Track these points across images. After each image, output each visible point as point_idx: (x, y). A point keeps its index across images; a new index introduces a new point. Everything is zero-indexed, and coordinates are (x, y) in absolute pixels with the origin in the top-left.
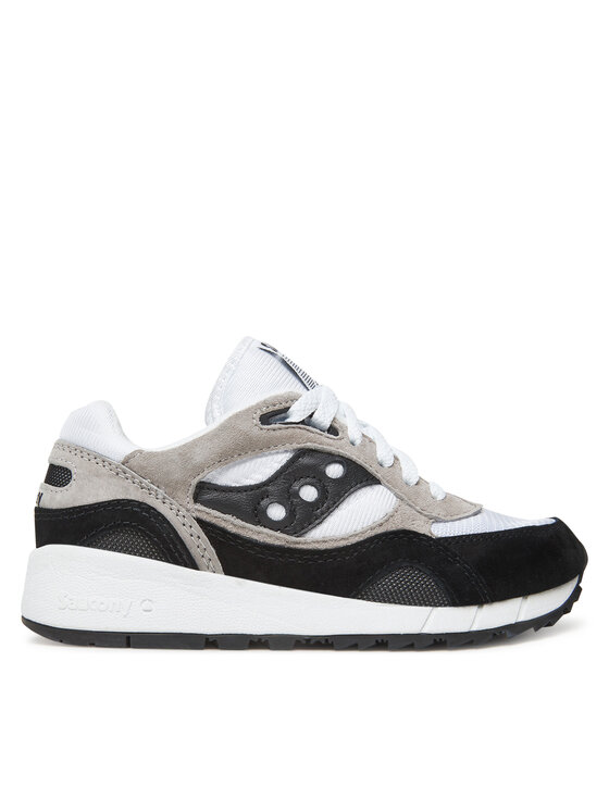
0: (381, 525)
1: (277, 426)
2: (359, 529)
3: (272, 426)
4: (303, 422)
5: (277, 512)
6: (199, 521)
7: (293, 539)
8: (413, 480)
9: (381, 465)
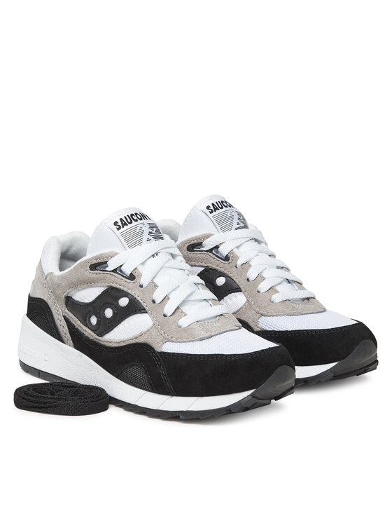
0: (136, 338)
1: (99, 271)
2: (126, 339)
3: (96, 271)
4: (112, 271)
5: (94, 320)
6: (65, 317)
7: (97, 337)
8: (169, 314)
9: (154, 302)
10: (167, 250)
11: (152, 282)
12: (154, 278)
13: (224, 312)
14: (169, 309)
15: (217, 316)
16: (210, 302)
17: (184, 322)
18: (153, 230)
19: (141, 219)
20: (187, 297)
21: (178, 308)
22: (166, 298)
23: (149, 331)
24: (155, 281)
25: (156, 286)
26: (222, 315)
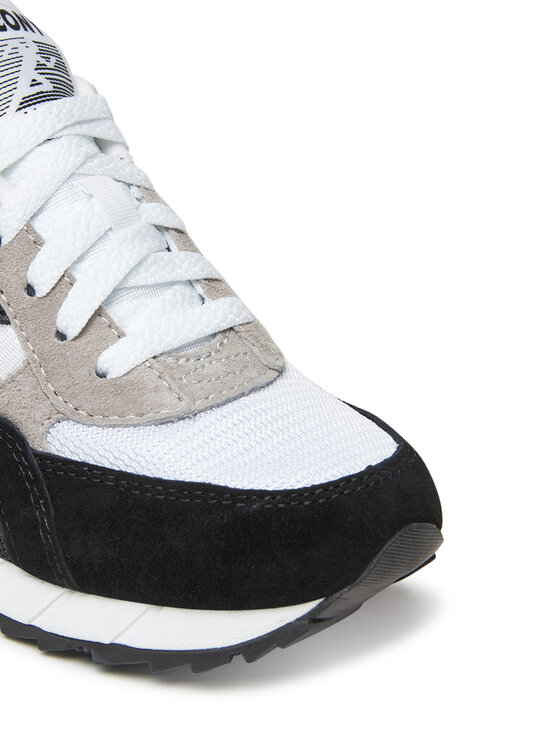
8: (71, 333)
9: (30, 290)
10: (85, 129)
11: (28, 228)
12: (35, 215)
13: (239, 321)
14: (72, 316)
15: (214, 335)
16: (199, 289)
17: (116, 360)
18: (48, 60)
19: (16, 28)
20: (126, 278)
21: (99, 313)
22: (65, 281)
23: (12, 379)
24: (37, 225)
25: (38, 242)
26: (231, 329)
